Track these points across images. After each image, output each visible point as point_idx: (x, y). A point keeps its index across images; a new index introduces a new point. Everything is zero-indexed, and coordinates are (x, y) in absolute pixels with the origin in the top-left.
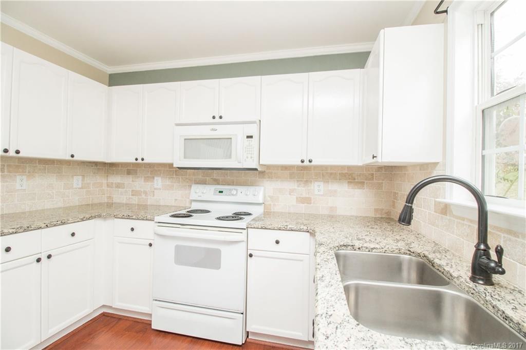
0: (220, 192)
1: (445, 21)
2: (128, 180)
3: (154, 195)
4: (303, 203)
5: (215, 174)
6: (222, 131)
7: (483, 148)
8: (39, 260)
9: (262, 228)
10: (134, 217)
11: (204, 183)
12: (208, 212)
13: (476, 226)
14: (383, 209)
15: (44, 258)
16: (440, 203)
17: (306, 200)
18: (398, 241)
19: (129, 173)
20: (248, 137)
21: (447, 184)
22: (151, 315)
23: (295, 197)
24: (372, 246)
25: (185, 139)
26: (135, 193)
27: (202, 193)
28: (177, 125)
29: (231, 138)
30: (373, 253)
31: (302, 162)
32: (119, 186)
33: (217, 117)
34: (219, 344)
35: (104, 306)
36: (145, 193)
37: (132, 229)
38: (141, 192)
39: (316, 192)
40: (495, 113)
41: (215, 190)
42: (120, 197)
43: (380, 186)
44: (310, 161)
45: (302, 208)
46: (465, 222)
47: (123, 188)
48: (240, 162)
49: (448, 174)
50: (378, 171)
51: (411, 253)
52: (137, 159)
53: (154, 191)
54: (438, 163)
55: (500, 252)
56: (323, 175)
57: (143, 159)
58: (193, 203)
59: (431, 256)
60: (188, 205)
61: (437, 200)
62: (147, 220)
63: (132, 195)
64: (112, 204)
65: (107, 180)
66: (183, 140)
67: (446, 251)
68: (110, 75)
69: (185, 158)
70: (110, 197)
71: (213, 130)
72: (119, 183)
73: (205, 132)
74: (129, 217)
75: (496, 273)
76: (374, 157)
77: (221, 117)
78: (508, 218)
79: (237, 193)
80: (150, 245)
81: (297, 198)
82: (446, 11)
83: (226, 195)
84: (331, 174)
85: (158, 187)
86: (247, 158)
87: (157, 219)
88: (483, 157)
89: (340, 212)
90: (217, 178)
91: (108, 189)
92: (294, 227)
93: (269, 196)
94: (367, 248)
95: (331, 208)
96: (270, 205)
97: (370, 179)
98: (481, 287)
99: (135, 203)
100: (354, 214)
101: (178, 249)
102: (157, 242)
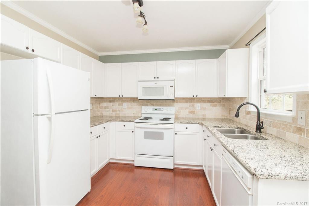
0: (155, 109)
1: (249, 48)
2: (110, 105)
3: (123, 112)
4: (192, 113)
5: (152, 102)
6: (159, 84)
7: (261, 93)
8: (97, 137)
9: (180, 123)
10: (125, 121)
11: (147, 105)
12: (152, 118)
13: (257, 117)
14: (225, 115)
15: (98, 137)
16: (247, 111)
17: (193, 112)
18: (233, 125)
19: (110, 102)
20: (171, 86)
21: (249, 105)
22: (134, 161)
23: (188, 111)
24: (225, 126)
25: (143, 87)
26: (114, 111)
27: (148, 110)
28: (139, 81)
29: (163, 87)
30: (225, 128)
31: (193, 96)
32: (105, 108)
33: (156, 78)
34: (163, 169)
35: (111, 159)
36: (119, 111)
37: (124, 126)
38: (117, 110)
39: (197, 109)
40: (264, 81)
41: (153, 109)
42: (106, 113)
43: (224, 105)
44: (197, 96)
45: (191, 116)
46: (255, 117)
47: (108, 109)
48: (168, 97)
49: (250, 102)
50: (223, 99)
51: (238, 128)
52: (119, 96)
53: (123, 110)
54: (246, 97)
55: (262, 123)
56: (200, 101)
57: (122, 96)
58: (143, 114)
59: (245, 128)
60: (140, 115)
61: (246, 110)
62: (131, 121)
63: (113, 112)
64: (103, 116)
65: (100, 105)
66: (142, 88)
67: (249, 127)
68: (99, 56)
69: (143, 95)
70: (101, 113)
71: (156, 84)
72: (105, 107)
73: (152, 84)
74: (123, 121)
75: (262, 129)
76: (224, 95)
77: (158, 78)
78: (266, 114)
79: (163, 110)
80: (133, 132)
81: (189, 111)
82: (249, 45)
83: (158, 111)
84: (204, 101)
85: (125, 108)
86: (171, 95)
87: (136, 121)
88: (261, 96)
89: (207, 117)
90: (153, 103)
91: (100, 109)
92: (193, 122)
93: (177, 111)
94: (223, 127)
95: (204, 115)
96: (177, 115)
97: (220, 103)
98: (258, 133)
99: (114, 115)
100: (213, 117)
101: (145, 132)
102: (136, 130)
